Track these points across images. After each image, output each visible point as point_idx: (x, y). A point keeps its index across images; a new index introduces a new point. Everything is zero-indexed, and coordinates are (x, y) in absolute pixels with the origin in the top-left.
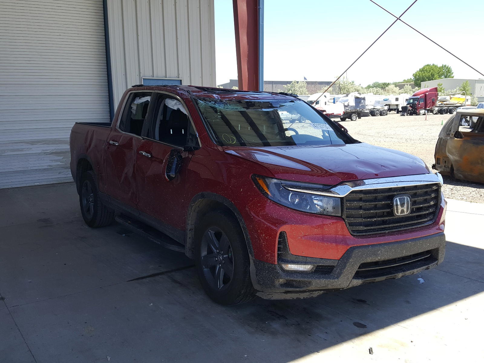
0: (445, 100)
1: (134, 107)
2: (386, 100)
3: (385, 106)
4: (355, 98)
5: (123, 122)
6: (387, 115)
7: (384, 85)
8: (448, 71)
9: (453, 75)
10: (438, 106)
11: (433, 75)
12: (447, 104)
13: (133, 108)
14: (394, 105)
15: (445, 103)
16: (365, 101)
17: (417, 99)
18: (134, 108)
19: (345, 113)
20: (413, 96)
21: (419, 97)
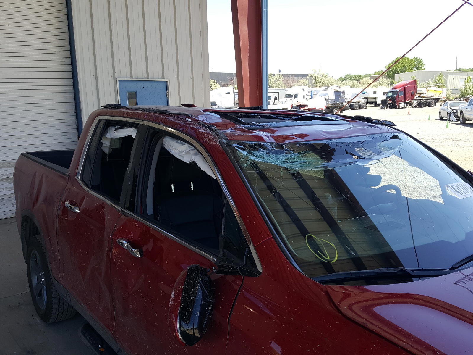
0: (421, 93)
1: (106, 143)
2: (364, 93)
3: (363, 99)
4: (335, 91)
5: (89, 158)
6: (366, 108)
7: (356, 77)
8: (420, 63)
9: (424, 67)
10: (416, 99)
11: (405, 67)
12: (424, 97)
13: (104, 145)
14: (372, 98)
15: (422, 95)
16: (345, 94)
17: (397, 92)
18: (106, 145)
19: (326, 107)
20: (392, 89)
21: (398, 90)
